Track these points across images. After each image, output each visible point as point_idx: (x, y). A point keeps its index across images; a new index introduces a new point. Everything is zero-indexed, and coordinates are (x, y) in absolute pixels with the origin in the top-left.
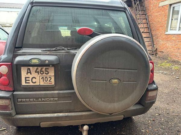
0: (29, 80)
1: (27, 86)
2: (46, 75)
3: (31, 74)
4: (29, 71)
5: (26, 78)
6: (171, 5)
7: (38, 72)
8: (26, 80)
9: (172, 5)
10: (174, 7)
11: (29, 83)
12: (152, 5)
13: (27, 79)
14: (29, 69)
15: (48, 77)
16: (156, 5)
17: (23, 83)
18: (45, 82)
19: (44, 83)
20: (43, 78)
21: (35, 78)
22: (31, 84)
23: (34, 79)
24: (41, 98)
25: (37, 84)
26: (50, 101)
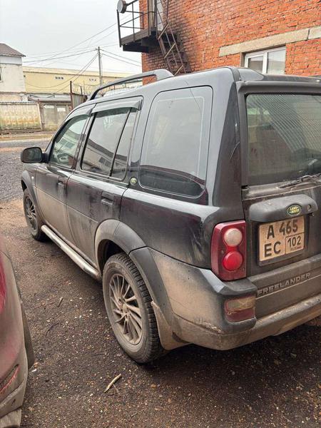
0: (270, 249)
1: (269, 260)
2: (294, 234)
3: (273, 237)
4: (271, 232)
5: (266, 246)
6: (244, 54)
7: (284, 231)
8: (266, 250)
9: (247, 55)
10: (249, 59)
11: (270, 255)
12: (203, 52)
13: (268, 248)
14: (271, 227)
15: (296, 237)
16: (212, 54)
17: (262, 258)
18: (292, 246)
19: (291, 249)
20: (290, 240)
21: (279, 243)
22: (274, 256)
23: (277, 245)
24: (289, 279)
25: (282, 254)
26: (300, 281)
